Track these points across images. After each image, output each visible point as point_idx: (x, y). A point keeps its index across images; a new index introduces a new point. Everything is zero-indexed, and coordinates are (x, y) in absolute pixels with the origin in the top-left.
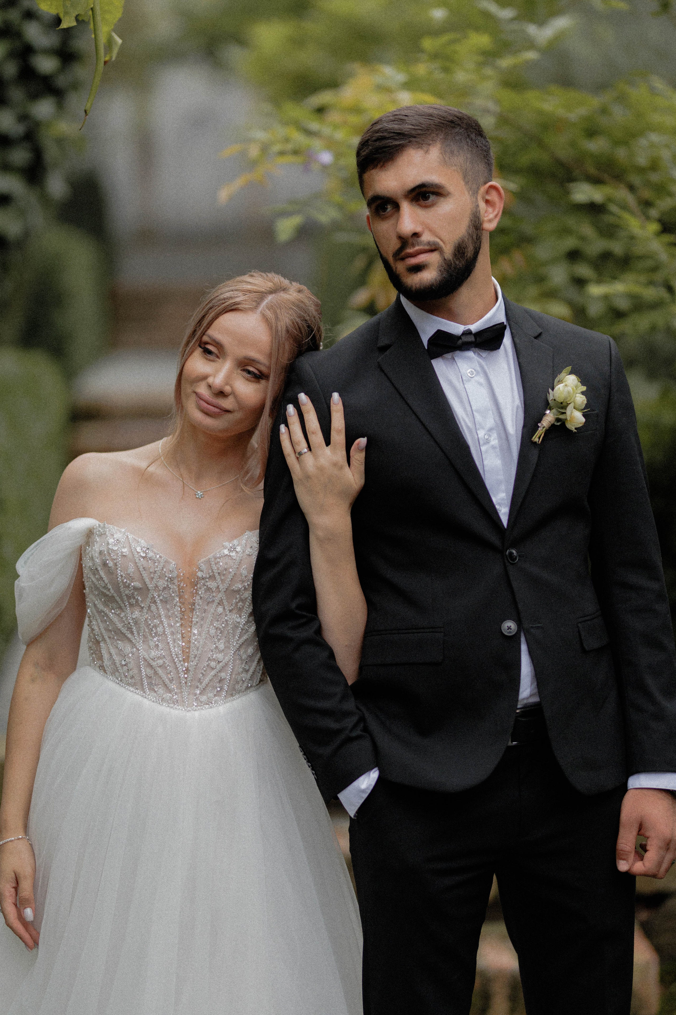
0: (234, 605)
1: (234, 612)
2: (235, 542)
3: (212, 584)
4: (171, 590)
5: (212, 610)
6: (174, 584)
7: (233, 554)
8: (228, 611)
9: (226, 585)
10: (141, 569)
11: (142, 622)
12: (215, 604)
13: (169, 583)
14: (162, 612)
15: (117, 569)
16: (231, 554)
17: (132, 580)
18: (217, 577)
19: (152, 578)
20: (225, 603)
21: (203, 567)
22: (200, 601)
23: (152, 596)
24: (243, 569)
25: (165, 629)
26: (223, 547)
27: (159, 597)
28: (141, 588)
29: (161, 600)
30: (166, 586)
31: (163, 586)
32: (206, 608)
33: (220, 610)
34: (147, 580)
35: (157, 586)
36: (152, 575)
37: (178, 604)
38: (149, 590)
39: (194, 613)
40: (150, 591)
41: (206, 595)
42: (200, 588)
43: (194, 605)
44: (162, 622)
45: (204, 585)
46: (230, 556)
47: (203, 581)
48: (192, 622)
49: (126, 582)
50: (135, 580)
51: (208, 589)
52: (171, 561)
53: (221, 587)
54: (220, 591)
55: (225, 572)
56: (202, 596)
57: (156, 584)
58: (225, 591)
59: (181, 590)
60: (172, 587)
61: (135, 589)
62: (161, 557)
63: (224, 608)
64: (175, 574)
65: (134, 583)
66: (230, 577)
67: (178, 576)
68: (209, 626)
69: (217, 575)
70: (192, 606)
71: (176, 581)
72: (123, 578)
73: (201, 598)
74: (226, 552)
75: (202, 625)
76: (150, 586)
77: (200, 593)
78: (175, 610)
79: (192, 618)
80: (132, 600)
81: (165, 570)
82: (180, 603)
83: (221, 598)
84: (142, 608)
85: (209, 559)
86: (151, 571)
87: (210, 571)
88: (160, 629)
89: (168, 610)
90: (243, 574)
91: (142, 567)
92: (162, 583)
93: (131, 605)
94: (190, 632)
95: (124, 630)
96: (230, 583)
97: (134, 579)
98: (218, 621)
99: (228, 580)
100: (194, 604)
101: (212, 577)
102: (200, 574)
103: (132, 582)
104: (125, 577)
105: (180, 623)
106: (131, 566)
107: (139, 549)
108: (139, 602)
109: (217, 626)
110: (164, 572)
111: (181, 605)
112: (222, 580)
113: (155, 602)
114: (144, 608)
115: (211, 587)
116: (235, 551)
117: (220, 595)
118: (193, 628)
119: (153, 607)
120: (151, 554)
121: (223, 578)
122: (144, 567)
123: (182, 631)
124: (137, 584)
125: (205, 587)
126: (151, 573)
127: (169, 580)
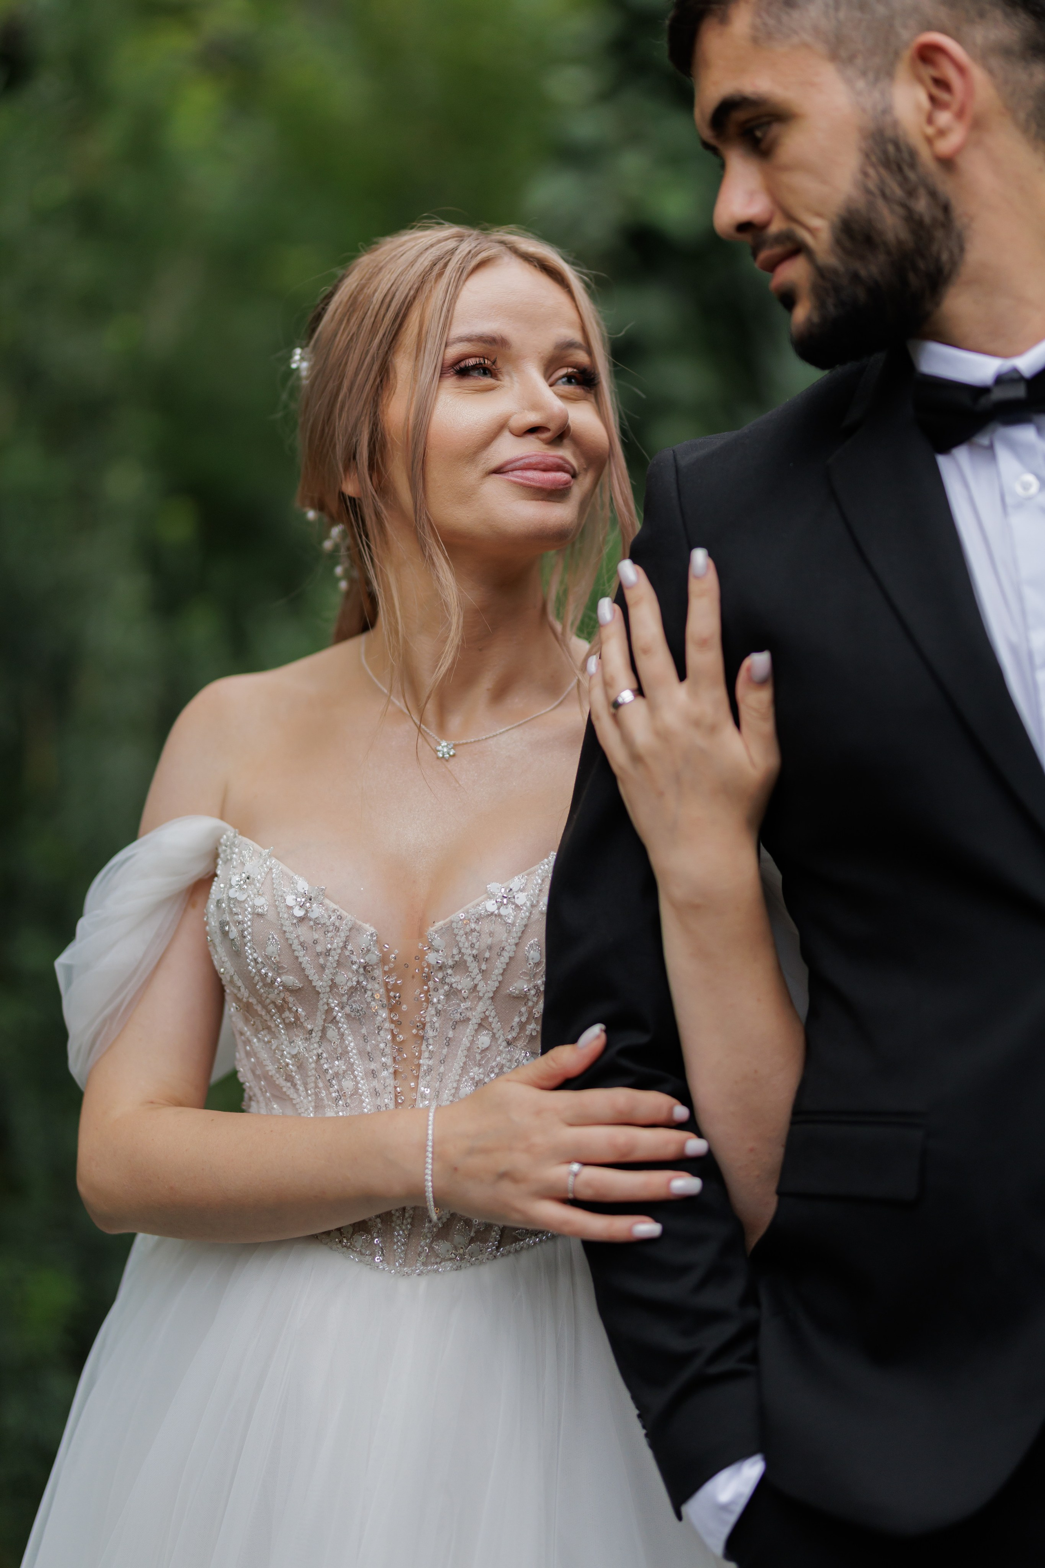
0: (517, 1030)
1: (520, 1043)
2: (516, 883)
3: (462, 982)
4: (369, 993)
5: (466, 1042)
6: (374, 979)
7: (508, 911)
8: (505, 1044)
9: (493, 985)
10: (296, 946)
11: (310, 1064)
12: (471, 1027)
13: (361, 978)
14: (351, 1042)
15: (245, 945)
16: (503, 911)
17: (278, 969)
18: (473, 966)
19: (323, 967)
20: (496, 1025)
21: (438, 942)
22: (435, 1019)
23: (326, 1007)
24: (531, 945)
25: (357, 1083)
26: (485, 896)
27: (342, 1008)
28: (300, 988)
29: (348, 1016)
30: (355, 983)
31: (349, 984)
32: (451, 1034)
33: (484, 1040)
34: (311, 972)
35: (333, 985)
36: (322, 961)
37: (387, 1025)
38: (319, 993)
39: (424, 1047)
40: (321, 995)
41: (449, 1006)
42: (436, 990)
43: (423, 1029)
44: (351, 1067)
45: (443, 981)
46: (500, 915)
47: (440, 975)
48: (419, 1066)
49: (266, 974)
50: (285, 971)
51: (452, 993)
52: (367, 926)
53: (482, 987)
54: (480, 998)
55: (487, 955)
56: (439, 1006)
57: (332, 980)
58: (492, 998)
59: (392, 994)
60: (369, 987)
61: (287, 988)
62: (340, 918)
63: (494, 1034)
64: (374, 957)
65: (284, 978)
66: (500, 964)
67: (384, 960)
68: (457, 1078)
69: (469, 959)
70: (418, 1030)
71: (377, 973)
72: (259, 966)
73: (438, 1013)
74: (491, 906)
75: (441, 1077)
76: (320, 984)
77: (435, 1000)
78: (379, 1039)
79: (419, 1058)
80: (287, 1014)
81: (349, 948)
82: (392, 1021)
83: (484, 1012)
84: (311, 1031)
85: (452, 922)
86: (319, 949)
87: (455, 951)
88: (348, 1084)
89: (365, 1039)
90: (530, 958)
91: (296, 942)
92: (347, 979)
93: (289, 1026)
94: (415, 1089)
95: (281, 1081)
96: (500, 978)
97: (283, 968)
98: (480, 1065)
99: (496, 972)
100: (424, 1025)
101: (459, 966)
102: (432, 958)
103: (279, 975)
104: (262, 963)
105: (391, 1070)
106: (273, 938)
107: (290, 900)
108: (302, 1020)
109: (477, 1078)
110: (347, 953)
111: (393, 1026)
112: (482, 972)
113: (334, 1021)
114: (314, 1034)
115: (460, 987)
116: (513, 903)
117: (481, 1007)
118: (422, 1082)
119: (332, 1033)
120: (317, 911)
121: (484, 967)
122: (302, 940)
123: (395, 1087)
124: (291, 979)
125: (446, 987)
126: (319, 955)
127: (361, 970)
